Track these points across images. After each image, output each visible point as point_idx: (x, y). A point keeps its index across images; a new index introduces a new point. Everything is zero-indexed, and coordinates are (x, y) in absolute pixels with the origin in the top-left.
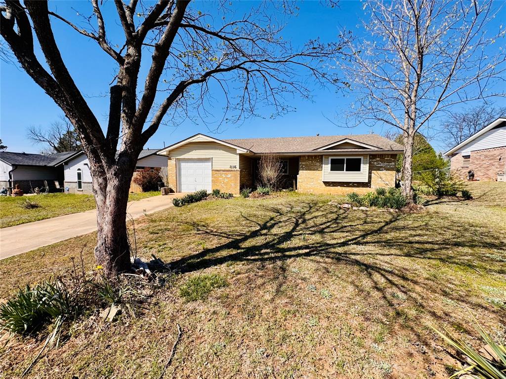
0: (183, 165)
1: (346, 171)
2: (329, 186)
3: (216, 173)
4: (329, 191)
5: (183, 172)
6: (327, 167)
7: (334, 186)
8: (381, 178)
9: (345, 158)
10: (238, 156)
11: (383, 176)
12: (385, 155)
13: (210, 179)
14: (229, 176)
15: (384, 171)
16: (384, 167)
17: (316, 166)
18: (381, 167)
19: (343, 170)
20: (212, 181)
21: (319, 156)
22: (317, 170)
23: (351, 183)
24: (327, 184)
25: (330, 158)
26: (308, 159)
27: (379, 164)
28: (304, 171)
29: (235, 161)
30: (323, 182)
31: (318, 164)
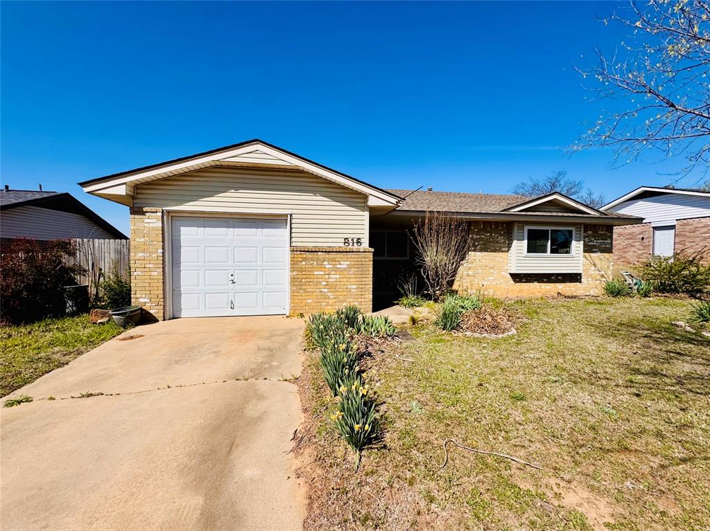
0: (187, 234)
1: (551, 253)
2: (520, 281)
3: (305, 259)
4: (521, 291)
5: (186, 254)
6: (520, 246)
7: (527, 281)
8: (595, 265)
9: (549, 228)
10: (367, 214)
11: (598, 262)
12: (599, 225)
13: (286, 274)
14: (344, 265)
15: (599, 254)
16: (598, 247)
17: (498, 242)
18: (594, 246)
19: (546, 252)
20: (293, 280)
21: (503, 223)
22: (500, 250)
23: (553, 274)
24: (517, 278)
25: (526, 228)
26: (485, 230)
27: (591, 241)
28: (478, 253)
29: (358, 225)
30: (511, 274)
31: (501, 239)
